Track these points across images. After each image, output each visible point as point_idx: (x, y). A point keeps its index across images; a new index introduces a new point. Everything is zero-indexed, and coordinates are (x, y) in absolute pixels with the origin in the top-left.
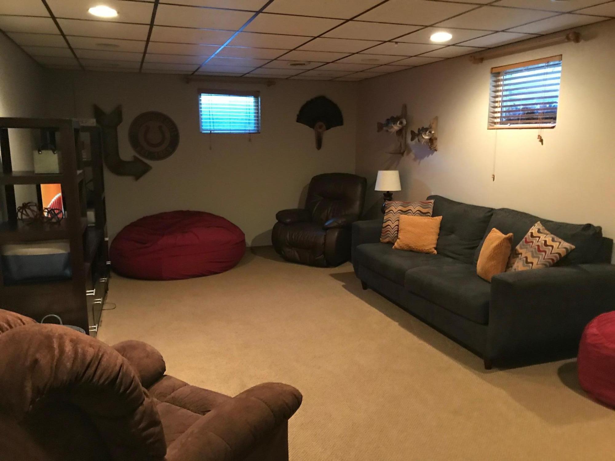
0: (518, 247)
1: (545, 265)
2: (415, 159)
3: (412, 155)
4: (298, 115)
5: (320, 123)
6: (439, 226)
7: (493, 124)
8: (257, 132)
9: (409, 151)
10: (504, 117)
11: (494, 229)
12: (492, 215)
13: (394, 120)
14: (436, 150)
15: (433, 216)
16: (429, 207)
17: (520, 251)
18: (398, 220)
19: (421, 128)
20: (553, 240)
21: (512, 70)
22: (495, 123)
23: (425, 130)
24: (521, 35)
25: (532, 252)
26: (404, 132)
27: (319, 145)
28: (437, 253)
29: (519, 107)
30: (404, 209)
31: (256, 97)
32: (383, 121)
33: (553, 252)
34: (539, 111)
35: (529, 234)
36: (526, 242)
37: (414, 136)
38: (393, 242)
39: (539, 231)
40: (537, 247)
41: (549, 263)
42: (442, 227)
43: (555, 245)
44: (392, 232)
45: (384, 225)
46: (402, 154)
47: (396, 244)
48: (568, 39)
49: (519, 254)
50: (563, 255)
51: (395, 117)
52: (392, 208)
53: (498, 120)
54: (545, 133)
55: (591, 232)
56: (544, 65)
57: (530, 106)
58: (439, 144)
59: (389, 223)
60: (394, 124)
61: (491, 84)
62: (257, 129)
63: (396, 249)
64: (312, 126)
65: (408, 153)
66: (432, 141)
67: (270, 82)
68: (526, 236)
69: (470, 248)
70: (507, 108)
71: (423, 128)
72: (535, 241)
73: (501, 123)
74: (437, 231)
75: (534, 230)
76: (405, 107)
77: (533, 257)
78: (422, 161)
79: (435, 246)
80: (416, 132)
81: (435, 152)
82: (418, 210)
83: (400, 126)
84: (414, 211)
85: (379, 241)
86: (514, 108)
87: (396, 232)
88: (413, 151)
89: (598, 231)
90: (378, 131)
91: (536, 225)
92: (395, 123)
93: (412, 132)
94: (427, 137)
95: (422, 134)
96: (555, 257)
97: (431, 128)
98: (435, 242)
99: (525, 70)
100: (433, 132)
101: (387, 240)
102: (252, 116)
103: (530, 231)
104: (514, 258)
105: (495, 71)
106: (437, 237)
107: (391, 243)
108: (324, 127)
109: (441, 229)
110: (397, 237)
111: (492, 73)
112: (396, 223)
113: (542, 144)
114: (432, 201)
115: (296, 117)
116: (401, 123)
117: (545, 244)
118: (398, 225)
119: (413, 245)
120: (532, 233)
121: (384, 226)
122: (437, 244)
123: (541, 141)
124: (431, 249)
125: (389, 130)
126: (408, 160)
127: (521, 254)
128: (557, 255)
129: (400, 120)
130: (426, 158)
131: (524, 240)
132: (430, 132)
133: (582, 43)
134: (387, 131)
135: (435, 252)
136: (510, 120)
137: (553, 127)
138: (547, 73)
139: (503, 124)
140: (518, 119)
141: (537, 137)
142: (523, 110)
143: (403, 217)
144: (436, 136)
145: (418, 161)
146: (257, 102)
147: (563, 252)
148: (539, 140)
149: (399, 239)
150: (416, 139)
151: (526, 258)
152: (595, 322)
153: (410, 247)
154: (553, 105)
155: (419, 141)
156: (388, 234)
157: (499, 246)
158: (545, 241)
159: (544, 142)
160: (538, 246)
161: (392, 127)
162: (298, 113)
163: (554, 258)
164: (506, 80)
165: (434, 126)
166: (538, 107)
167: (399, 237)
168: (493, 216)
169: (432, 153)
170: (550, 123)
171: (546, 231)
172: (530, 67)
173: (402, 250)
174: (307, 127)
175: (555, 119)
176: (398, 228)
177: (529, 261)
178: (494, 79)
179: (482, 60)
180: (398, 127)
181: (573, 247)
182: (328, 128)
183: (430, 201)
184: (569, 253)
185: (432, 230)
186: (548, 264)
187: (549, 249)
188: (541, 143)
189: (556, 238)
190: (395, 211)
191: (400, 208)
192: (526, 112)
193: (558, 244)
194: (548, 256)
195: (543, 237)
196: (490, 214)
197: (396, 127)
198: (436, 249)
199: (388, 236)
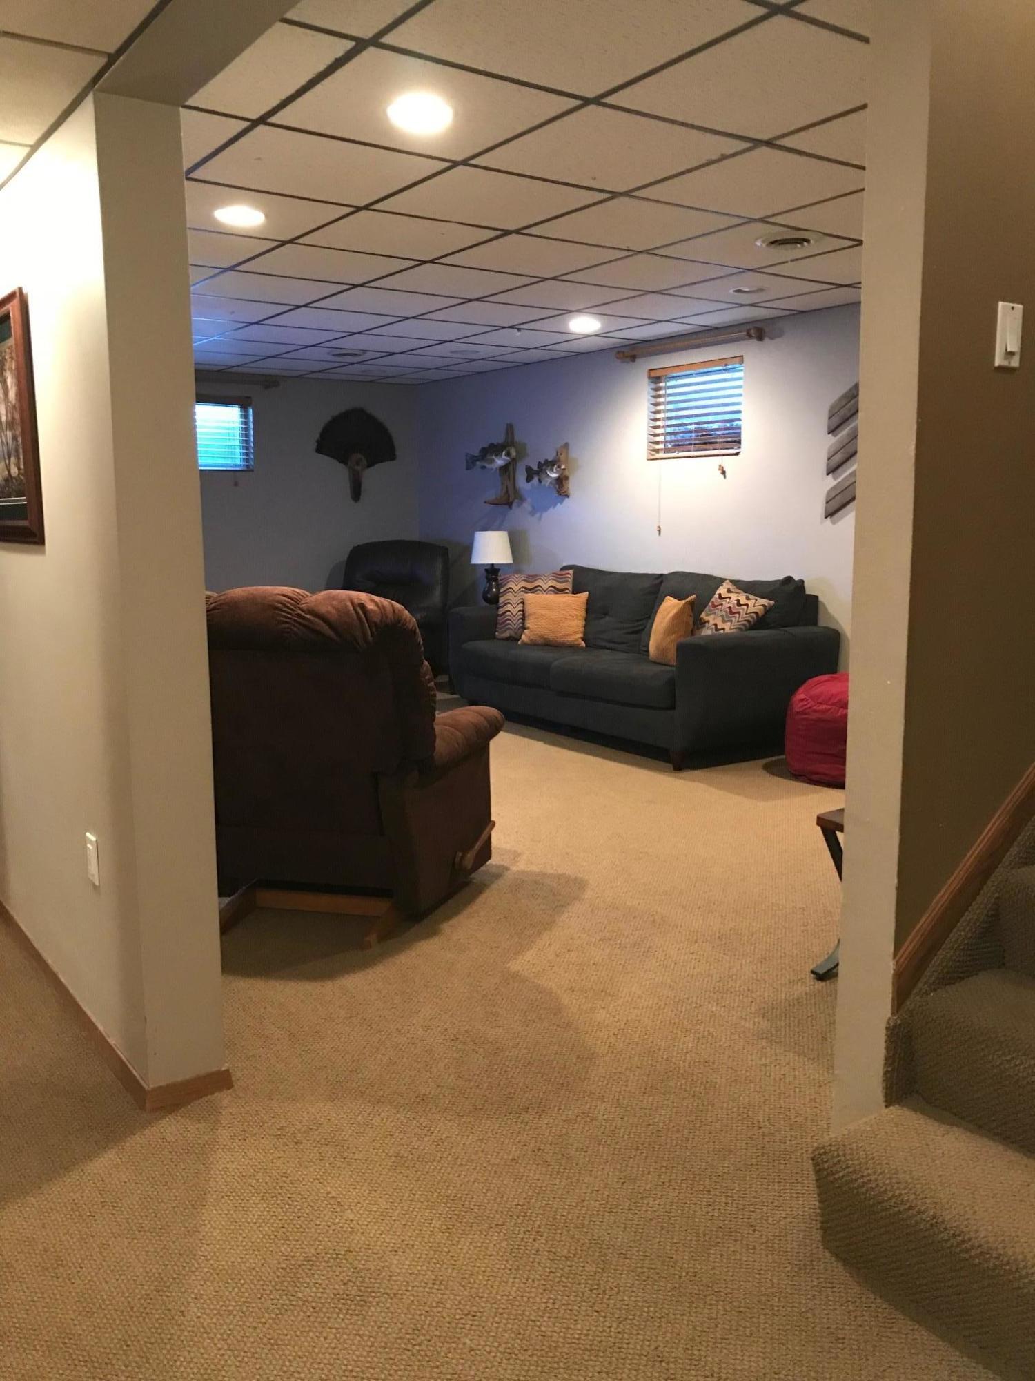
0: (703, 615)
1: (740, 628)
2: (532, 513)
3: (527, 506)
4: (318, 441)
5: (359, 456)
6: (585, 607)
7: (653, 453)
8: (245, 468)
9: (522, 499)
10: (670, 442)
11: (668, 597)
12: (662, 582)
13: (495, 449)
14: (568, 496)
15: (575, 592)
16: (568, 581)
17: (706, 618)
18: (523, 603)
19: (543, 462)
20: (748, 598)
21: (678, 374)
22: (657, 451)
23: (551, 464)
24: (688, 327)
25: (722, 616)
26: (511, 468)
27: (356, 493)
28: (587, 646)
29: (689, 427)
30: (530, 586)
31: (244, 405)
32: (476, 453)
33: (749, 612)
34: (717, 432)
35: (716, 596)
36: (714, 606)
37: (530, 475)
38: (516, 637)
39: (729, 591)
40: (728, 610)
41: (744, 625)
42: (590, 608)
43: (751, 603)
44: (515, 622)
45: (501, 611)
46: (510, 505)
47: (523, 637)
48: (750, 336)
49: (705, 622)
50: (760, 614)
51: (495, 443)
52: (511, 585)
53: (661, 446)
54: (728, 462)
55: (791, 587)
56: (720, 368)
57: (705, 426)
58: (572, 486)
59: (509, 607)
60: (496, 455)
61: (649, 393)
62: (245, 463)
63: (525, 644)
64: (343, 460)
65: (519, 505)
66: (561, 481)
67: (270, 382)
68: (713, 599)
69: (633, 633)
70: (673, 429)
71: (546, 460)
72: (726, 604)
73: (666, 450)
74: (584, 614)
75: (722, 590)
76: (510, 429)
77: (724, 621)
78: (545, 515)
79: (581, 635)
80: (535, 468)
81: (567, 499)
82: (552, 586)
83: (508, 458)
84: (545, 587)
85: (494, 638)
86: (682, 429)
87: (521, 621)
88: (529, 500)
89: (800, 584)
90: (468, 468)
91: (724, 584)
92: (498, 454)
93: (529, 470)
94: (554, 475)
95: (545, 470)
96: (752, 617)
97: (559, 460)
98: (582, 629)
99: (696, 374)
100: (563, 467)
101: (507, 634)
102: (237, 441)
103: (718, 592)
104: (698, 628)
105: (654, 374)
106: (584, 623)
107: (515, 639)
108: (365, 462)
109: (587, 611)
110: (524, 628)
111: (649, 377)
112: (520, 607)
113: (725, 477)
114: (571, 572)
115: (314, 445)
116: (508, 454)
117: (739, 604)
118: (523, 611)
119: (550, 637)
120: (720, 594)
121: (500, 613)
122: (585, 633)
123: (724, 473)
124: (577, 640)
125: (487, 465)
126: (519, 514)
127: (708, 622)
128: (754, 615)
129: (508, 449)
130: (551, 510)
131: (710, 604)
132: (559, 467)
133: (767, 340)
134: (484, 467)
135: (583, 644)
136: (678, 446)
137: (737, 454)
138: (725, 380)
139: (668, 452)
140: (690, 444)
141: (718, 467)
142: (696, 431)
143: (529, 596)
144: (567, 473)
145: (538, 515)
146: (245, 416)
147: (760, 610)
148: (720, 471)
149: (528, 628)
150: (535, 480)
151: (716, 625)
152: (802, 689)
153: (545, 639)
154: (735, 423)
155: (540, 481)
156: (508, 624)
157: (678, 616)
158: (738, 601)
159: (727, 474)
160: (730, 608)
161: (494, 460)
162: (317, 436)
163: (750, 619)
164: (669, 387)
165: (562, 457)
166: (715, 426)
167: (528, 625)
168: (663, 585)
169: (561, 502)
170: (732, 448)
171: (738, 591)
172: (702, 371)
173: (533, 645)
174: (334, 463)
175: (739, 442)
176: (524, 615)
177: (719, 627)
178: (653, 386)
179: (633, 358)
180: (504, 460)
181: (772, 603)
182: (370, 465)
183: (567, 572)
184: (768, 610)
185: (577, 613)
186: (743, 627)
187: (743, 609)
188: (722, 476)
189: (751, 596)
190: (516, 588)
191: (524, 584)
192: (700, 434)
193: (754, 601)
194: (743, 616)
195: (734, 597)
196: (658, 581)
197: (500, 462)
198: (583, 639)
199: (509, 628)
